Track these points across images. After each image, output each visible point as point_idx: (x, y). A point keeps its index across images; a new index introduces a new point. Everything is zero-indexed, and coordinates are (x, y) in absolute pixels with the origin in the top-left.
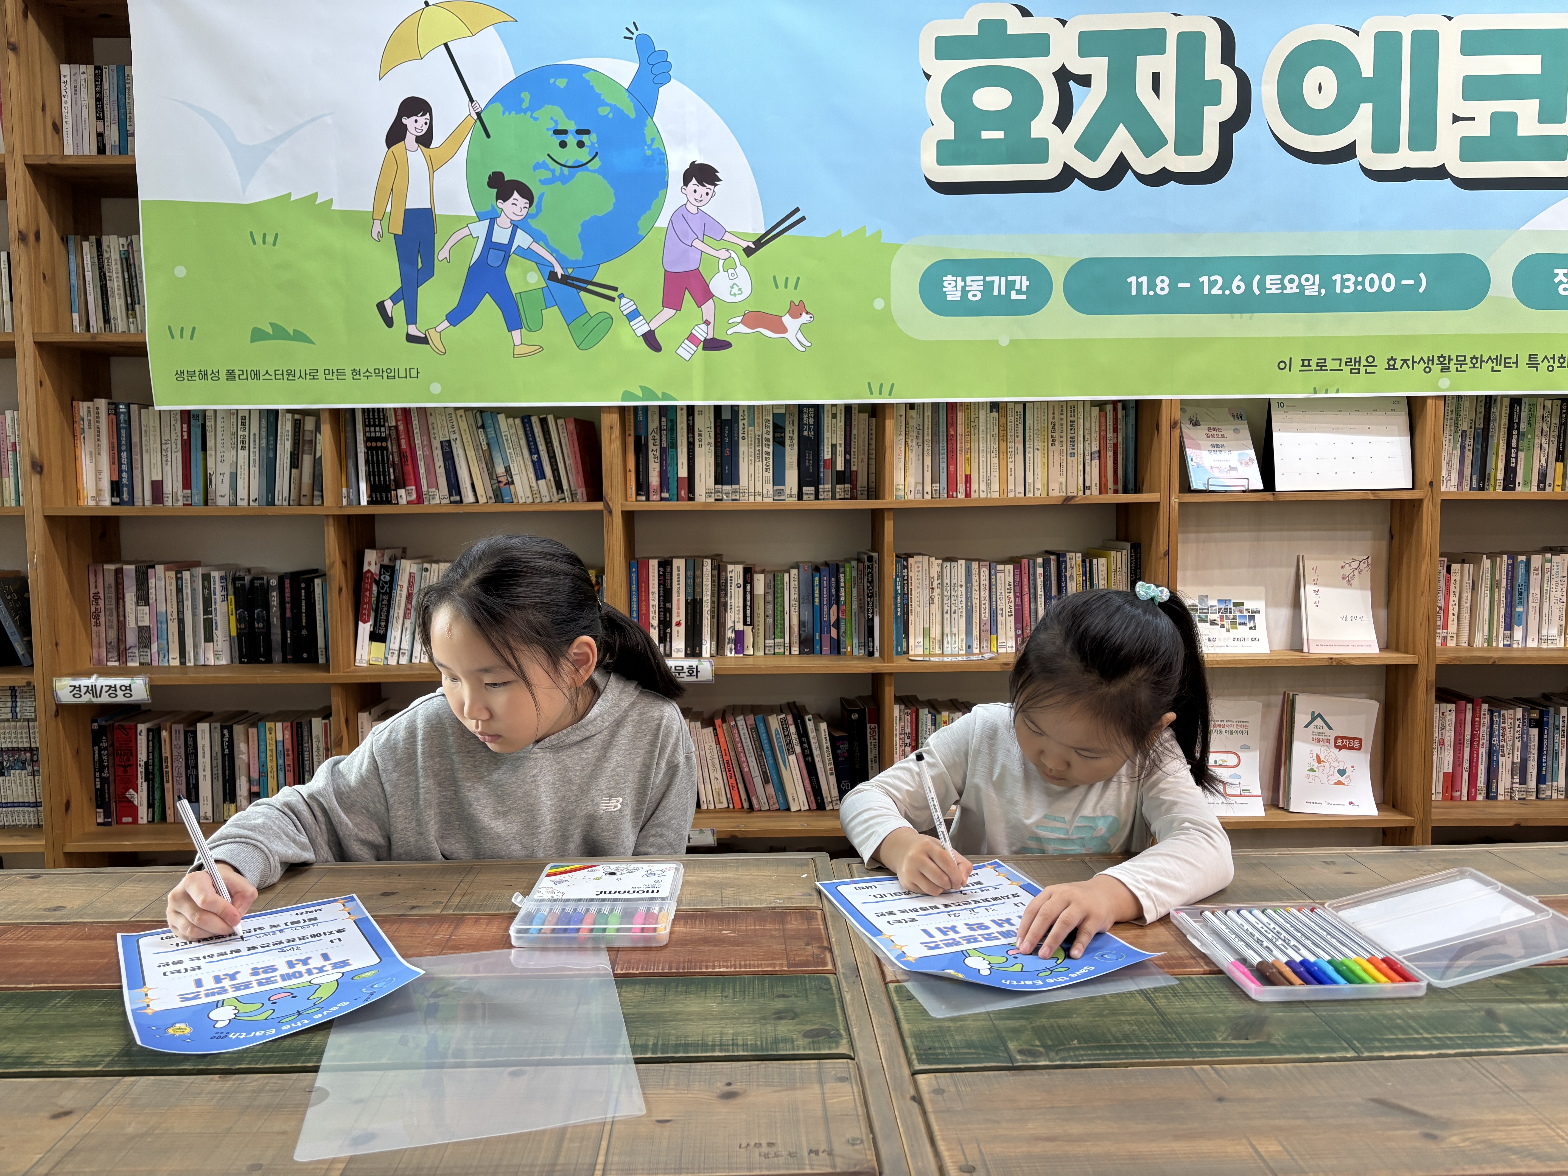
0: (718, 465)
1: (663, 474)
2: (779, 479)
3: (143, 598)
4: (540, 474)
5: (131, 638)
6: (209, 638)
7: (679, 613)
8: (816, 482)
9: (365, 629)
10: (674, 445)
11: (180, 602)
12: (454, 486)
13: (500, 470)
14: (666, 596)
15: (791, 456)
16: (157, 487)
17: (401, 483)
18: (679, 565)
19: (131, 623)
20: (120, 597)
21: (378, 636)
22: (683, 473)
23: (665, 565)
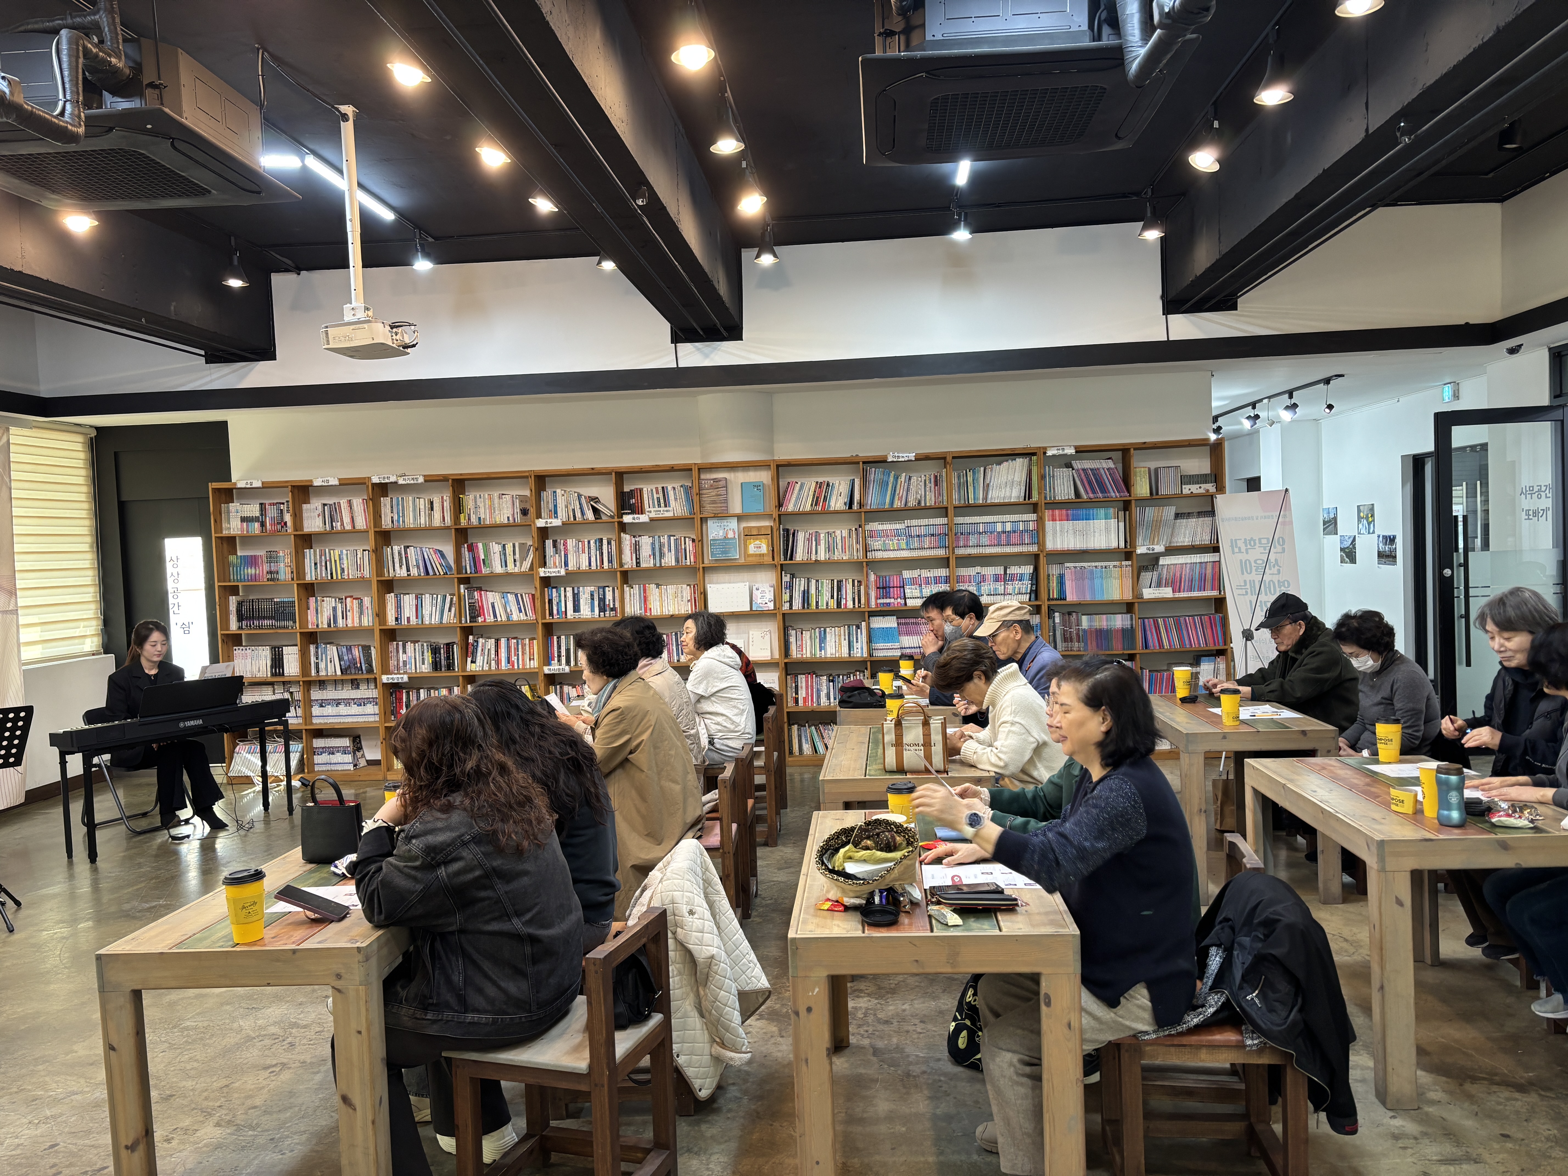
0: (574, 607)
1: (558, 610)
2: (593, 610)
3: (404, 652)
4: (520, 611)
5: (401, 664)
6: (423, 663)
7: (563, 653)
8: (604, 611)
9: (469, 660)
10: (560, 601)
11: (415, 652)
12: (495, 616)
13: (509, 610)
14: (559, 647)
15: (596, 603)
16: (408, 619)
17: (479, 616)
18: (563, 637)
19: (401, 660)
20: (398, 652)
21: (473, 662)
22: (563, 609)
23: (559, 638)
